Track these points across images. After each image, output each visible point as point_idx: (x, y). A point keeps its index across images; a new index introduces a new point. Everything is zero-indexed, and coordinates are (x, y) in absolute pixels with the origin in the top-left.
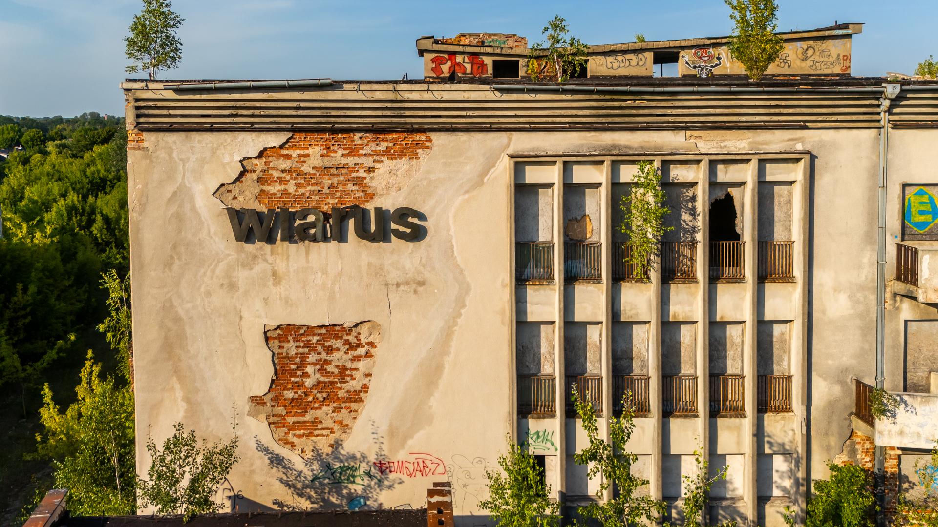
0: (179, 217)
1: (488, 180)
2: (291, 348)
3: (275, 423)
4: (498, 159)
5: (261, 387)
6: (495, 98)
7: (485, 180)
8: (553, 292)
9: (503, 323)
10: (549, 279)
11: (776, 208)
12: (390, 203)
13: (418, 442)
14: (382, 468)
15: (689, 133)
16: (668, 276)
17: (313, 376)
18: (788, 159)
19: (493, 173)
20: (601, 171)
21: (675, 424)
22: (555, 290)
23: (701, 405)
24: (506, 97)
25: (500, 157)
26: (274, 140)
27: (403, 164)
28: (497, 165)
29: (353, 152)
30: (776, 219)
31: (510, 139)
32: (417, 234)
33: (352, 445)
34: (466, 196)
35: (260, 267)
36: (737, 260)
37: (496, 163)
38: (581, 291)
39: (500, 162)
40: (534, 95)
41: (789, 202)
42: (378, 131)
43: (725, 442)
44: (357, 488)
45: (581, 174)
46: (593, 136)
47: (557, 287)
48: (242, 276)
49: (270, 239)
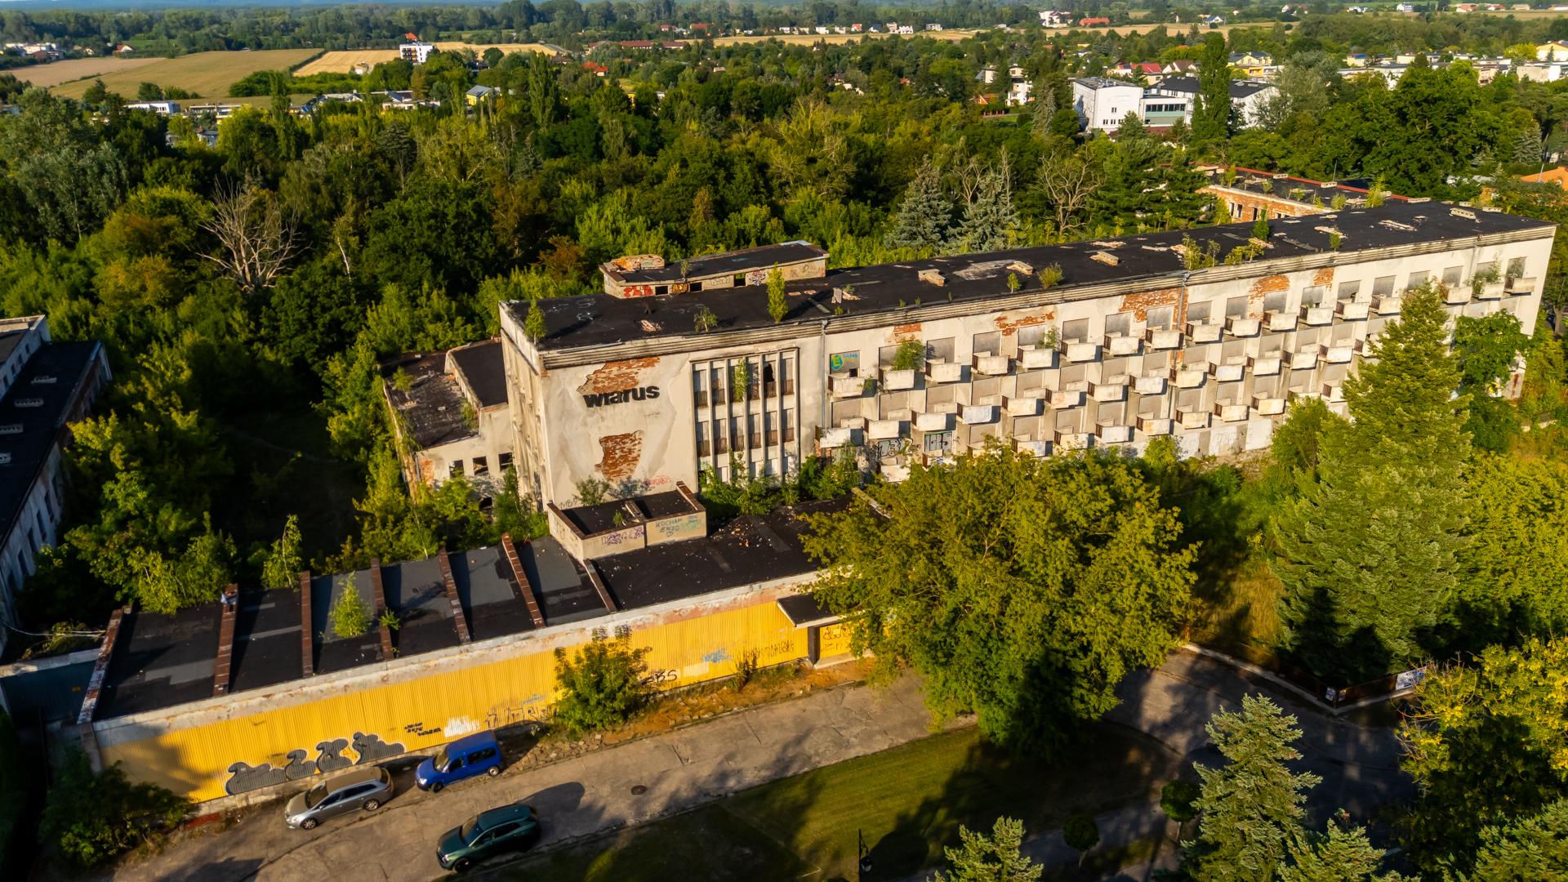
0: (564, 401)
2: (610, 444)
3: (606, 473)
5: (599, 460)
7: (681, 371)
8: (708, 410)
9: (690, 424)
10: (705, 405)
11: (786, 367)
12: (645, 385)
13: (660, 473)
14: (647, 483)
15: (755, 344)
16: (749, 398)
17: (618, 453)
18: (790, 349)
19: (683, 369)
20: (724, 362)
21: (754, 451)
23: (762, 443)
25: (685, 362)
26: (599, 367)
27: (649, 369)
28: (684, 365)
29: (630, 367)
30: (786, 371)
31: (689, 355)
32: (656, 395)
33: (634, 478)
34: (674, 378)
35: (596, 416)
36: (773, 389)
38: (718, 408)
39: (686, 364)
41: (791, 365)
42: (638, 358)
43: (771, 455)
44: (638, 492)
45: (716, 365)
46: (720, 350)
47: (709, 408)
48: (589, 420)
49: (599, 405)
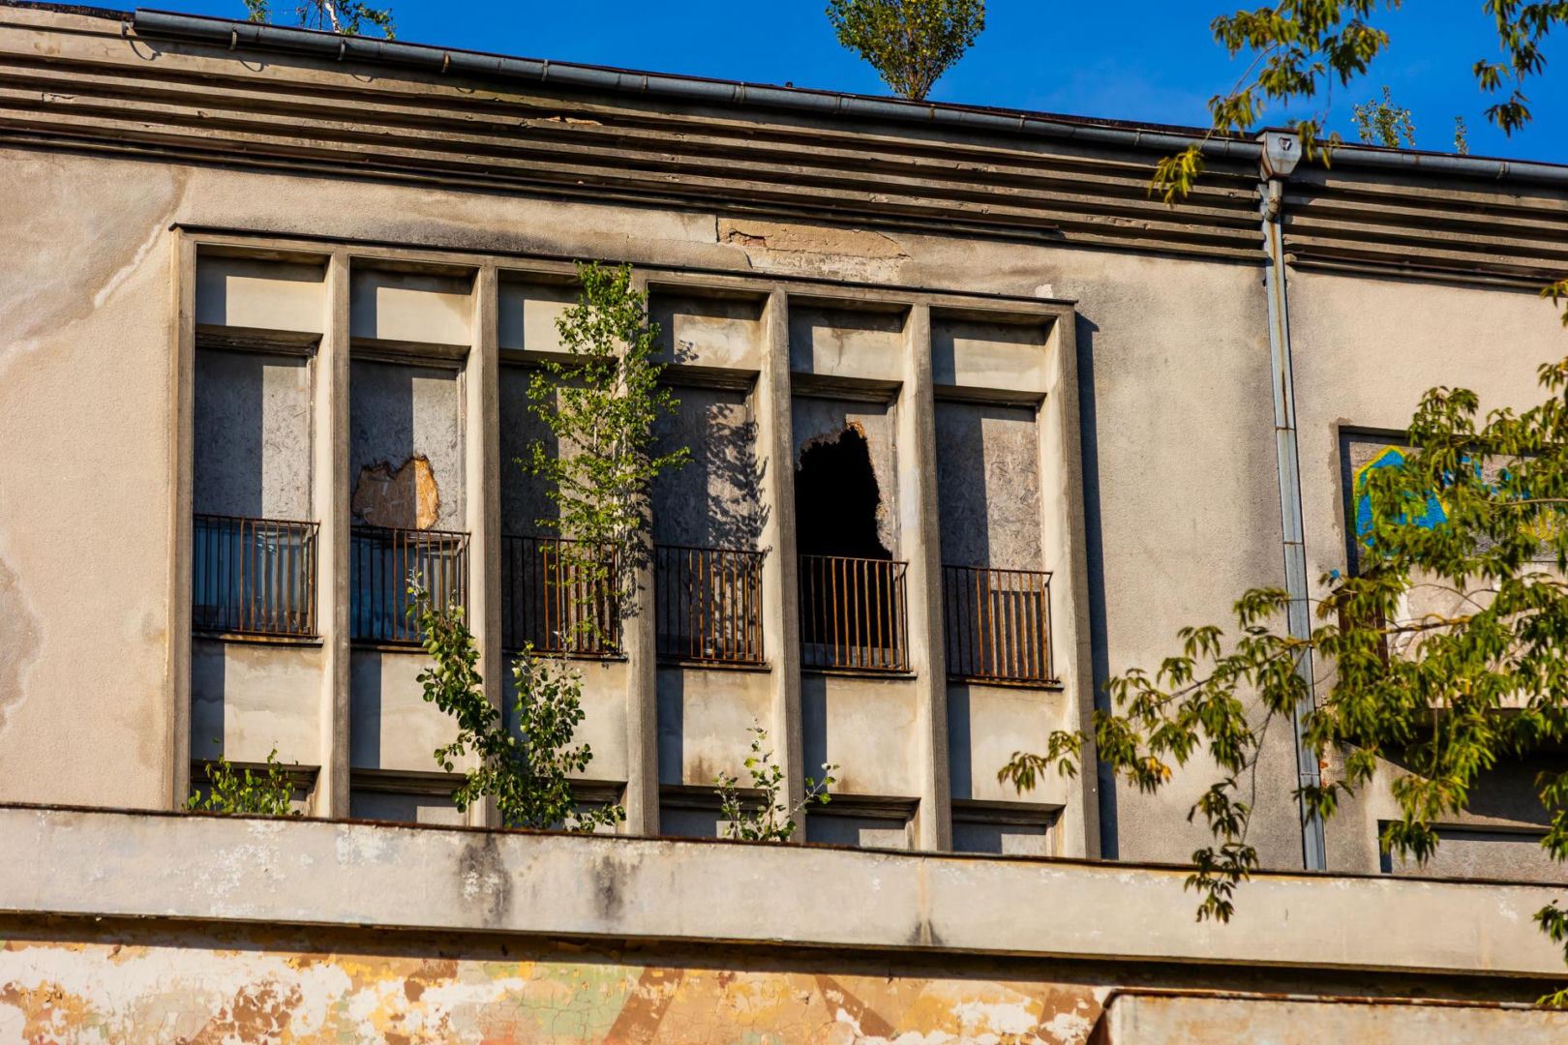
1: (109, 298)
4: (143, 240)
6: (133, 60)
7: (99, 299)
8: (314, 672)
9: (145, 758)
10: (302, 630)
11: (992, 482)
15: (726, 224)
19: (123, 281)
20: (467, 313)
22: (319, 667)
24: (167, 61)
25: (148, 235)
28: (137, 259)
30: (993, 514)
31: (180, 187)
34: (34, 344)
37: (135, 252)
38: (400, 675)
39: (148, 251)
40: (257, 66)
41: (1031, 466)
45: (404, 316)
46: (438, 201)
47: (327, 656)
